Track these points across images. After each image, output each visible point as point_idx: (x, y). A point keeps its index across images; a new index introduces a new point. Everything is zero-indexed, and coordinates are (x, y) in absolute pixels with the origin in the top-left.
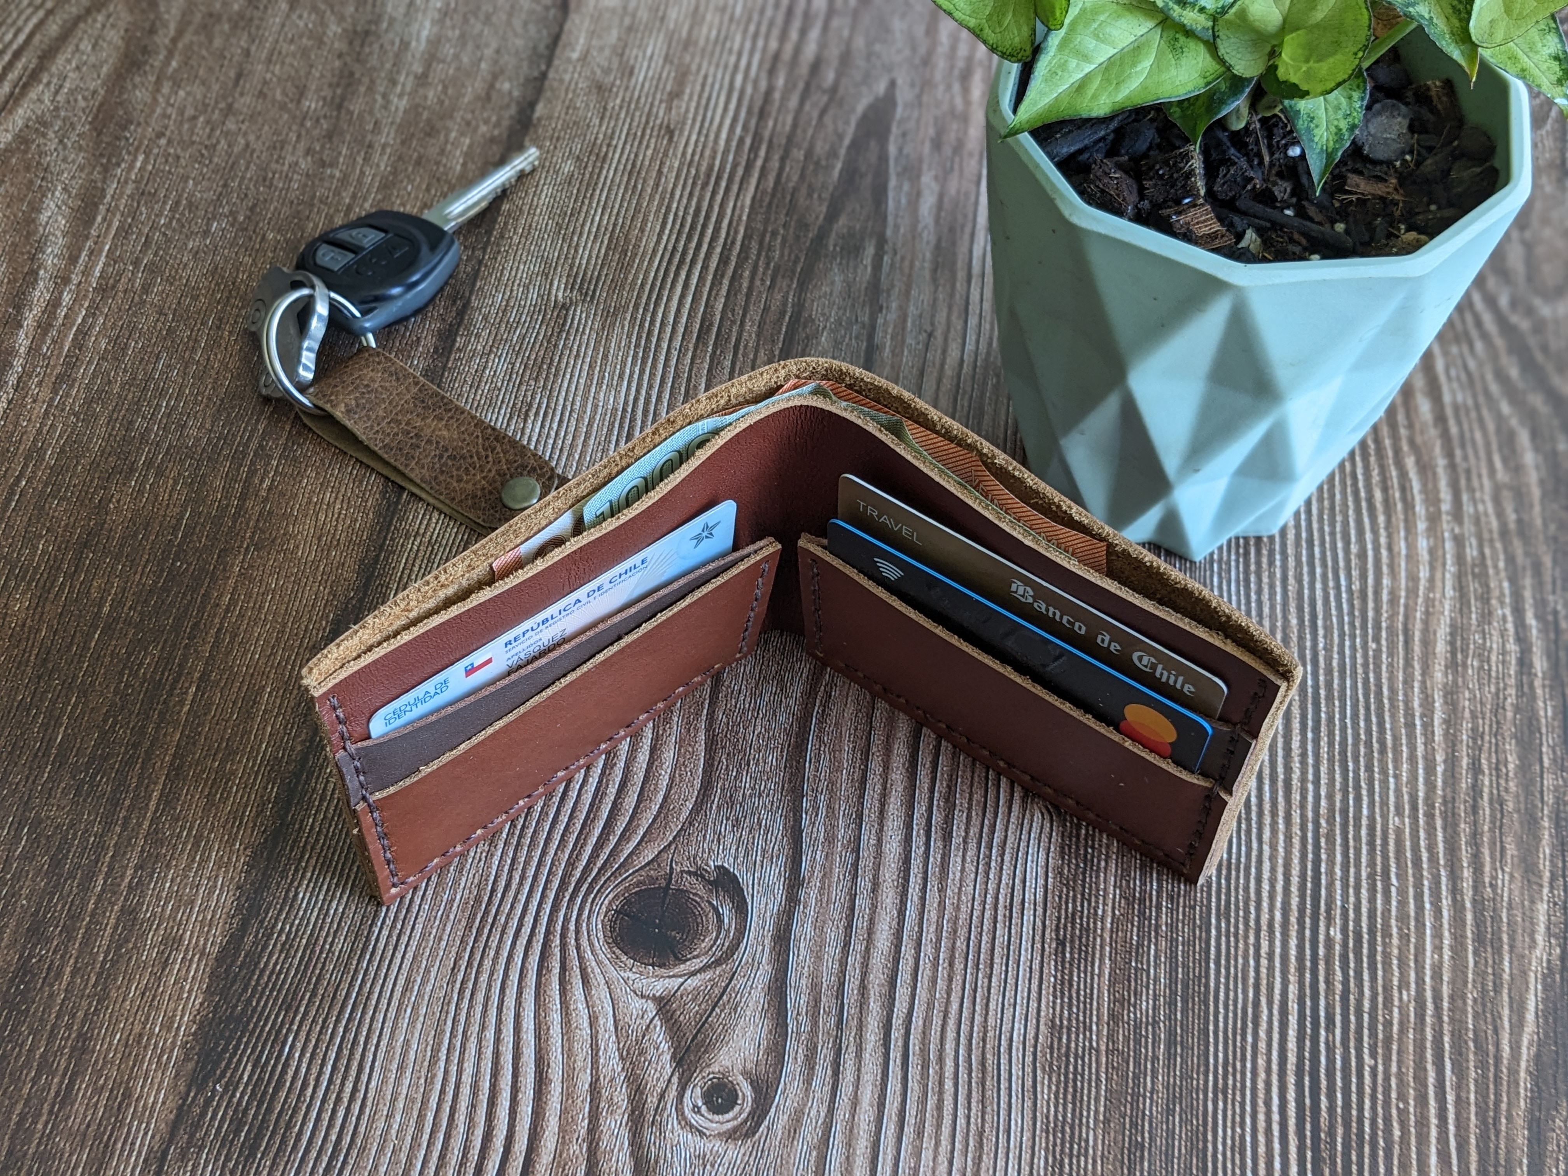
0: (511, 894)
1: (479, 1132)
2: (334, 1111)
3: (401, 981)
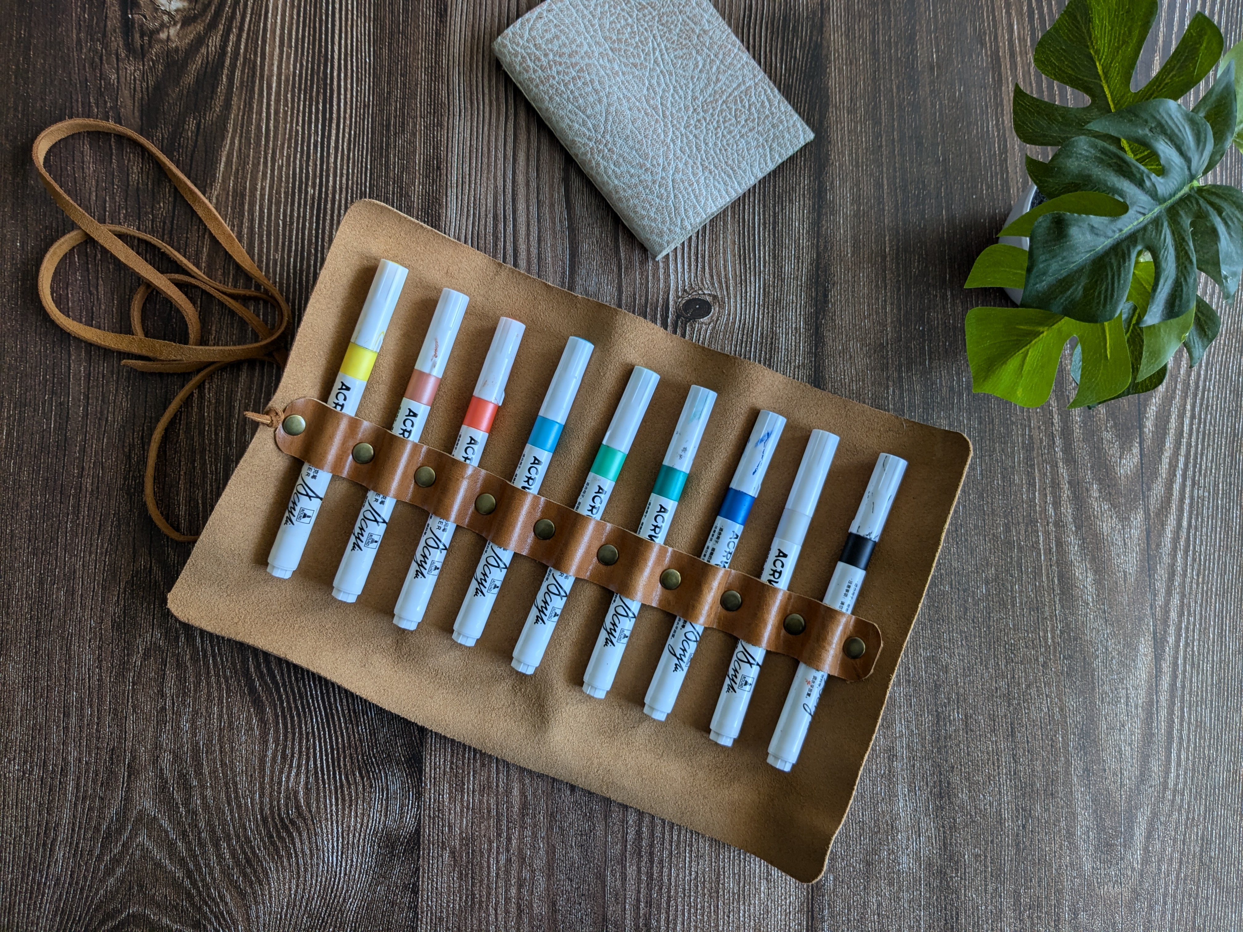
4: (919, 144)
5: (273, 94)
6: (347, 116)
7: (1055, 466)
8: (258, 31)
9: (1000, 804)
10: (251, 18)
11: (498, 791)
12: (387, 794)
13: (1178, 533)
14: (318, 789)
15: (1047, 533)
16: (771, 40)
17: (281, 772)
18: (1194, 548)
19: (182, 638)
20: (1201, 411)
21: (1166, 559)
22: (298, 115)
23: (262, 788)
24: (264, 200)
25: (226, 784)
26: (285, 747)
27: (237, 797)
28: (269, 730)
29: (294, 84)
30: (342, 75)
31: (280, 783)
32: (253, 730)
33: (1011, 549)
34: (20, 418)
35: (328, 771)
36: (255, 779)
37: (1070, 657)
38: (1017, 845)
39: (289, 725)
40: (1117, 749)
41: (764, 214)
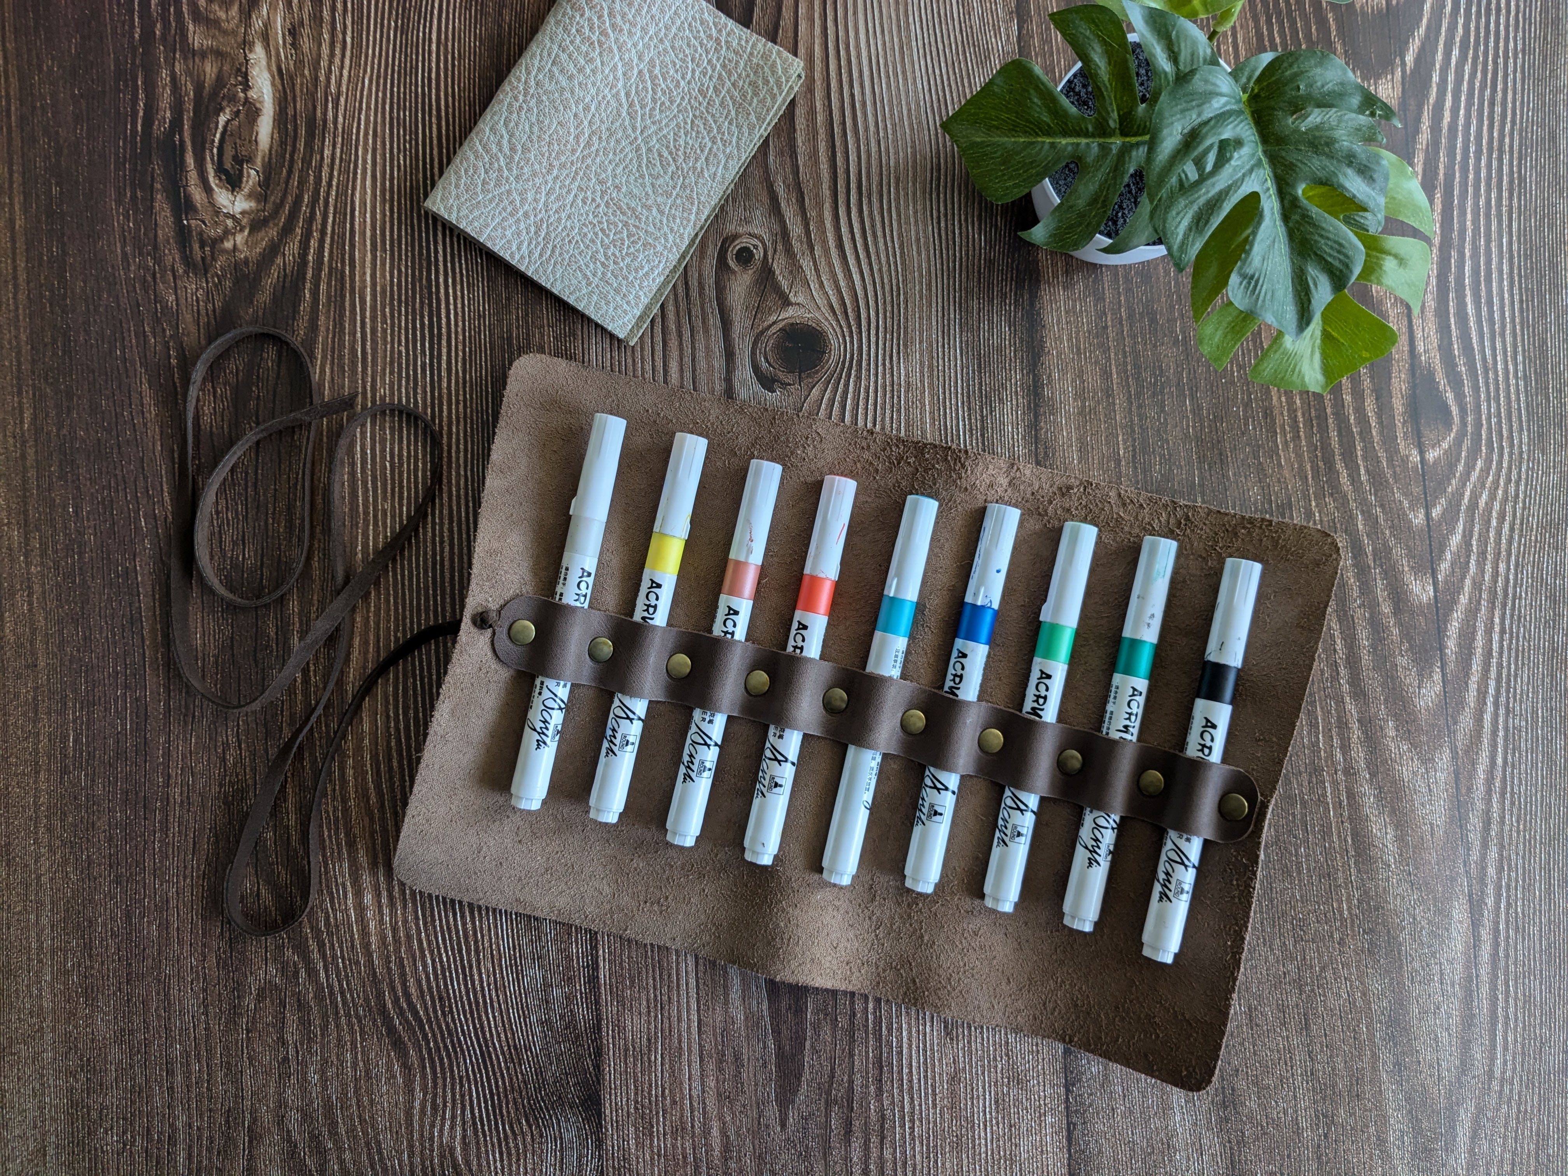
0: (888, 353)
1: (866, 213)
2: (946, 209)
3: (934, 289)
4: (1153, 321)
5: (368, 309)
6: (459, 330)
7: (1340, 702)
8: (344, 234)
9: (1297, 1111)
10: (334, 217)
11: (693, 1132)
12: (561, 1144)
13: (1492, 773)
14: (478, 1143)
15: (1335, 783)
16: (966, 206)
17: (432, 1126)
18: (1512, 789)
19: (303, 973)
20: (1512, 623)
21: (1480, 805)
22: (399, 332)
23: (411, 1146)
24: (366, 438)
25: (368, 1144)
26: (435, 1095)
27: (381, 1159)
28: (415, 1076)
29: (392, 295)
30: (450, 280)
31: (432, 1139)
32: (394, 1077)
33: (1293, 805)
34: (88, 720)
35: (489, 1121)
36: (402, 1136)
37: (1371, 931)
38: (1319, 1158)
39: (438, 1069)
40: (1432, 1036)
41: (970, 419)
